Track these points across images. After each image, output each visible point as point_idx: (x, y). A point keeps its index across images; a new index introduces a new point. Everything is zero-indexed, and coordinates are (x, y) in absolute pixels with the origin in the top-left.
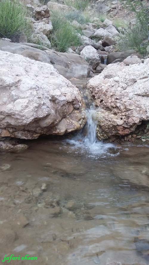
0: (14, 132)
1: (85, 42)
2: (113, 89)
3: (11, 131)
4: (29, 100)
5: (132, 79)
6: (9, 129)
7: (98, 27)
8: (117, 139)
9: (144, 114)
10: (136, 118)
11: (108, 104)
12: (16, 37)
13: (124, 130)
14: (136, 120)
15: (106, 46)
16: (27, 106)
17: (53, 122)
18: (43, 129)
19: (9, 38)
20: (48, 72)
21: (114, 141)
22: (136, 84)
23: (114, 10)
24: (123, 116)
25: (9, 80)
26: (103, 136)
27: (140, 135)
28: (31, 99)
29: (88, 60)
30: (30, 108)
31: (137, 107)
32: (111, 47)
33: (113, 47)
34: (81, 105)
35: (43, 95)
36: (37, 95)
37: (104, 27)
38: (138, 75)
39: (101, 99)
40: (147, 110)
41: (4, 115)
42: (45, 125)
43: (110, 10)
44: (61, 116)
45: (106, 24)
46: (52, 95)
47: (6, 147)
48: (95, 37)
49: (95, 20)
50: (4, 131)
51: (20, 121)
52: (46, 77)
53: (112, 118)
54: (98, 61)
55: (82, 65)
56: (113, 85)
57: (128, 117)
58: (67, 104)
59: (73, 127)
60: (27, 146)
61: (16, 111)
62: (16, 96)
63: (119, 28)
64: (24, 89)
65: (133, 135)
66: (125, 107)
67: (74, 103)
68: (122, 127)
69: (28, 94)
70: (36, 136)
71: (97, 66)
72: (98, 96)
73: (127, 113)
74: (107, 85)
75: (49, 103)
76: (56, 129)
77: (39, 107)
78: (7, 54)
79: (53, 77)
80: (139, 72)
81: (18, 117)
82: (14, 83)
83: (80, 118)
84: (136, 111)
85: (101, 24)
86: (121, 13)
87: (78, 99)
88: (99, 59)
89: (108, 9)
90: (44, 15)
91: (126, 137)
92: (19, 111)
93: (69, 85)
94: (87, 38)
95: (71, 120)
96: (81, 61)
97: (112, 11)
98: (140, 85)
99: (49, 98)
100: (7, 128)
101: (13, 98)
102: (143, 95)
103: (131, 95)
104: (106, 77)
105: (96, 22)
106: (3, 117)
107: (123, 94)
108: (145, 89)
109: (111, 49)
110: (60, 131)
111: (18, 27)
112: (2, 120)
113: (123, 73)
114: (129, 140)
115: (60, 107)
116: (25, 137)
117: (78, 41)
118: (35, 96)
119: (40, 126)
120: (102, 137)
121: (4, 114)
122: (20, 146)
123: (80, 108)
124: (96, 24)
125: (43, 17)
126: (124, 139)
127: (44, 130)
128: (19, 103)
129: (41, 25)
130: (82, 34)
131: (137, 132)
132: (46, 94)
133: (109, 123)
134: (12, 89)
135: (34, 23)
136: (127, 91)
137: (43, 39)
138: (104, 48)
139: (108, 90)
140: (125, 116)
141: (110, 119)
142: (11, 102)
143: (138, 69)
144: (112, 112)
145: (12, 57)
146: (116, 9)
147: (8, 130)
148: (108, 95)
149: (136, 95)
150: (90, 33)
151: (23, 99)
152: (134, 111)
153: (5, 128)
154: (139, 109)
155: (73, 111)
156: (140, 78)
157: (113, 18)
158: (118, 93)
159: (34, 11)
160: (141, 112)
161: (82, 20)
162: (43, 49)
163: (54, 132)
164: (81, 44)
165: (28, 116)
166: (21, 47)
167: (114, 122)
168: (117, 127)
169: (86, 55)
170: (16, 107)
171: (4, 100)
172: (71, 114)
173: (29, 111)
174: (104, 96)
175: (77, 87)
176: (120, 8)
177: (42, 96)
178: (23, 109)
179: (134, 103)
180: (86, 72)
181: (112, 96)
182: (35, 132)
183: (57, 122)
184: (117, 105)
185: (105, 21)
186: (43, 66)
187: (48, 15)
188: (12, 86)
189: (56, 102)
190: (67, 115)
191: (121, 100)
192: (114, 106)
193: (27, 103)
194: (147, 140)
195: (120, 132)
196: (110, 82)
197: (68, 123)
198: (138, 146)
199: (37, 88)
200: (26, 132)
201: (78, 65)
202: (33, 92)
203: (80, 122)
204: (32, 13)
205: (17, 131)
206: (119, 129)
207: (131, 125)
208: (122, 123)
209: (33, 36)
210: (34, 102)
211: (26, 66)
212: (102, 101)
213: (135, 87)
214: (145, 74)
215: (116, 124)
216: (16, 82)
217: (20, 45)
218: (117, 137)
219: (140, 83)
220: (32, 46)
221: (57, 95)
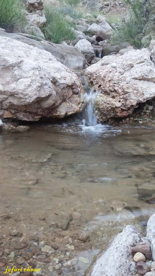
0: (16, 113)
1: (79, 36)
2: (111, 75)
3: (13, 112)
4: (32, 80)
5: (129, 64)
6: (11, 110)
7: (91, 23)
8: (115, 122)
9: (141, 96)
10: (133, 100)
11: (106, 88)
12: (10, 28)
13: (122, 112)
14: (133, 102)
15: (100, 41)
16: (30, 86)
17: (54, 103)
18: (44, 110)
19: (4, 29)
20: (46, 58)
21: (112, 124)
22: (133, 69)
23: (106, 6)
24: (121, 98)
25: (12, 60)
26: (102, 118)
27: (137, 118)
28: (34, 78)
29: (83, 53)
30: (33, 87)
31: (134, 90)
32: (106, 41)
33: (108, 41)
34: (79, 90)
35: (45, 75)
36: (40, 75)
37: (98, 22)
38: (135, 59)
39: (99, 84)
40: (144, 93)
41: (7, 95)
42: (47, 106)
43: (103, 7)
44: (61, 99)
45: (99, 20)
46: (53, 77)
47: (9, 128)
48: (88, 32)
49: (87, 16)
50: (7, 112)
51: (23, 100)
52: (46, 62)
53: (111, 101)
54: (93, 55)
55: (78, 57)
56: (110, 71)
57: (126, 100)
58: (67, 87)
59: (72, 110)
60: (28, 127)
61: (19, 90)
62: (19, 76)
63: (112, 24)
64: (26, 69)
65: (130, 118)
66: (123, 90)
67: (73, 87)
68: (120, 109)
69: (31, 73)
70: (37, 118)
71: (92, 60)
72: (96, 82)
73: (125, 96)
74: (105, 71)
75: (50, 84)
76: (57, 111)
77: (41, 87)
78: (6, 39)
79: (52, 61)
80: (136, 57)
81: (22, 96)
82: (16, 63)
83: (79, 102)
84: (133, 94)
85: (94, 20)
86: (114, 10)
87: (77, 84)
88: (94, 52)
89: (101, 6)
90: (37, 7)
91: (124, 119)
92: (22, 90)
93: (68, 71)
94: (81, 33)
95: (71, 104)
96: (76, 52)
97: (105, 8)
98: (137, 69)
99: (50, 79)
100: (9, 109)
101: (16, 78)
102: (140, 78)
103: (128, 79)
104: (103, 65)
105: (89, 18)
106: (6, 96)
107: (121, 78)
108: (142, 73)
109: (105, 44)
110: (60, 114)
111: (12, 18)
112: (5, 100)
113: (120, 59)
114: (127, 122)
115: (60, 90)
116: (27, 118)
117: (72, 35)
118: (37, 76)
119: (41, 108)
120: (101, 120)
121: (7, 93)
122: (22, 127)
123: (79, 93)
124: (89, 20)
125: (36, 9)
126: (122, 122)
127: (46, 112)
128: (22, 82)
129: (34, 17)
130: (76, 29)
131: (134, 115)
132: (47, 75)
133: (108, 106)
134: (15, 68)
135: (27, 15)
136: (125, 76)
137: (37, 31)
138: (98, 43)
139: (106, 75)
140: (123, 98)
141: (109, 102)
142: (14, 81)
143: (135, 54)
144: (110, 96)
145: (12, 42)
146: (108, 5)
147: (10, 112)
148: (106, 80)
149: (133, 79)
150: (84, 28)
151: (26, 79)
152: (132, 94)
153: (7, 109)
154: (136, 91)
155: (72, 95)
156: (137, 63)
157: (106, 15)
158: (116, 78)
159: (27, 3)
160: (138, 94)
161: (74, 15)
162: (38, 40)
163: (55, 114)
164: (75, 38)
165: (31, 95)
166: (16, 37)
167: (113, 104)
168: (116, 109)
169: (81, 48)
170: (19, 86)
171: (6, 80)
172: (70, 98)
173: (32, 90)
174: (102, 82)
175: (75, 74)
176: (112, 5)
177: (44, 77)
178: (26, 88)
179: (131, 86)
180: (81, 64)
181: (110, 81)
182: (36, 114)
183: (58, 103)
184: (115, 89)
185: (98, 17)
186: (42, 52)
187: (42, 7)
188: (14, 66)
189: (57, 84)
190: (67, 99)
191: (119, 85)
192: (113, 90)
193: (30, 82)
194: (144, 122)
195: (118, 114)
196: (108, 68)
197: (68, 106)
198: (135, 127)
199: (39, 69)
200: (28, 114)
201: (73, 56)
202: (35, 72)
203: (80, 106)
204: (24, 5)
205: (19, 112)
206: (117, 111)
207: (128, 107)
208: (120, 105)
209: (27, 28)
210: (36, 82)
211: (26, 51)
212: (100, 86)
213: (132, 72)
214: (142, 59)
215: (115, 106)
216: (19, 63)
217: (15, 35)
218: (115, 120)
219: (137, 67)
220: (27, 37)
221: (58, 77)
